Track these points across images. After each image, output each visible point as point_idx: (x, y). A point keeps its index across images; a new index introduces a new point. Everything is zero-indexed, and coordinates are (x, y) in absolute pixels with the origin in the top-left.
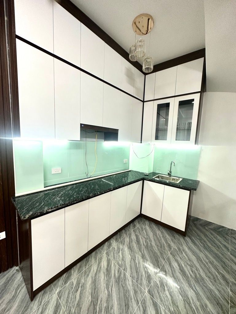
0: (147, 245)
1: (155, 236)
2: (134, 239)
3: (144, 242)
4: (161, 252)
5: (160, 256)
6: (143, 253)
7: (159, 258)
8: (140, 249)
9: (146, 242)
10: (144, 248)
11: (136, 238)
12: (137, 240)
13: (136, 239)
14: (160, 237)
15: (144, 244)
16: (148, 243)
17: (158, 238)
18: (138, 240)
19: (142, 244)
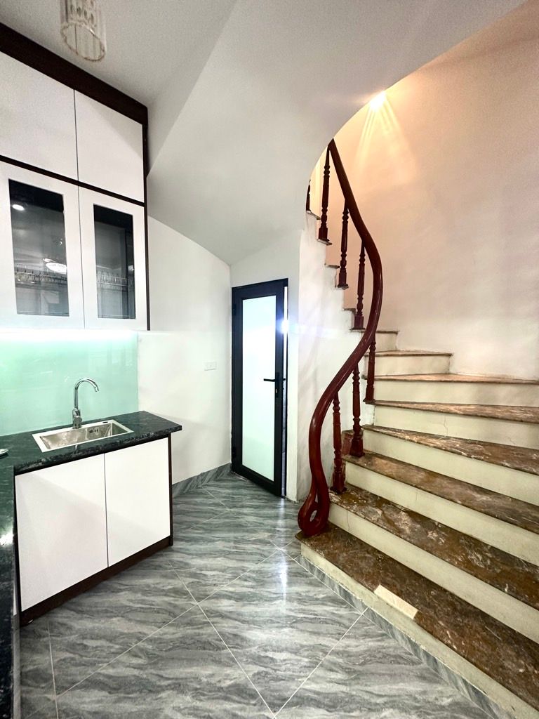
0: (148, 654)
1: (130, 616)
2: (99, 702)
3: (135, 661)
4: (186, 620)
5: (197, 631)
6: (170, 682)
7: (199, 635)
8: (150, 691)
9: (136, 656)
10: (152, 671)
11: (102, 689)
12: (112, 690)
13: (105, 693)
14: (143, 602)
15: (139, 667)
16: (142, 650)
17: (142, 610)
18: (113, 684)
19: (136, 672)
